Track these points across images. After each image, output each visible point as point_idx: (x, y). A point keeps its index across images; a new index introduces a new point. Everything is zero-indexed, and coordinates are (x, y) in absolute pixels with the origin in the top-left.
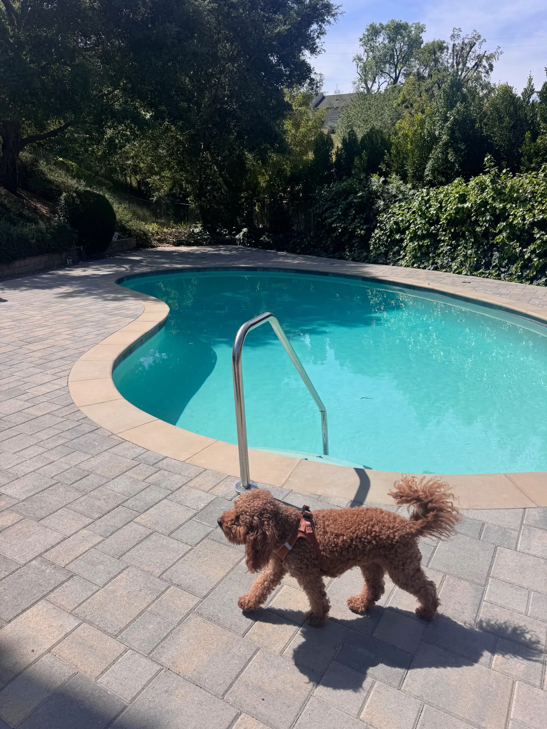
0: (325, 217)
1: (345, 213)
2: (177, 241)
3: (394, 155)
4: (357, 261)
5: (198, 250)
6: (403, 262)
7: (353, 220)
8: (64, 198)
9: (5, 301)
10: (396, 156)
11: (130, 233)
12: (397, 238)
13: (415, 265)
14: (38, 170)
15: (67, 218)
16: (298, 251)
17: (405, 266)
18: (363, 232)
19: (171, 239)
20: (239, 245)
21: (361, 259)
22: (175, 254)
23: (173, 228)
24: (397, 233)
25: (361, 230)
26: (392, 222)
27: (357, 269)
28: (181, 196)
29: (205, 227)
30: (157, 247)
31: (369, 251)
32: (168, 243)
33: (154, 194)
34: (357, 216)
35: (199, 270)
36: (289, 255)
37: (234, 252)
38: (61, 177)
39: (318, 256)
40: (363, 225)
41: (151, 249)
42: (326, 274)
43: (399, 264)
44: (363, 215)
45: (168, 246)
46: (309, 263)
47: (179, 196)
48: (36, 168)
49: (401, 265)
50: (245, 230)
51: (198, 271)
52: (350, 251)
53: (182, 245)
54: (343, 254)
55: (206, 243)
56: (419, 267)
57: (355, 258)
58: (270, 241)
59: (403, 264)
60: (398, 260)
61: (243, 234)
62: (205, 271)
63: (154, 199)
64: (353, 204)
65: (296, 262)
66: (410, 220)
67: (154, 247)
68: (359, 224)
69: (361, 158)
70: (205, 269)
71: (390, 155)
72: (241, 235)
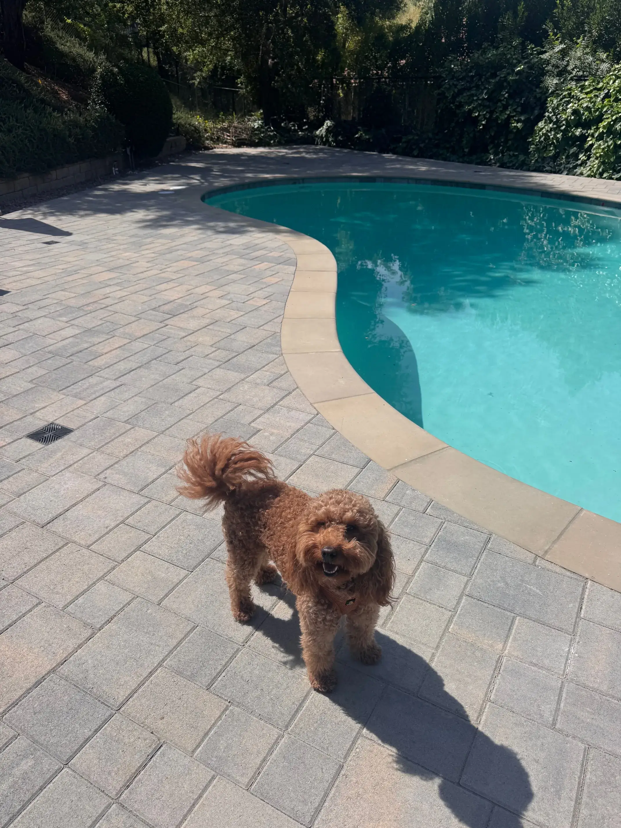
0: (461, 102)
1: (493, 98)
2: (238, 139)
3: (567, 7)
4: (508, 168)
5: (272, 152)
6: (586, 170)
7: (505, 108)
8: (100, 76)
9: (68, 234)
10: (569, 10)
11: (178, 129)
12: (577, 133)
13: (605, 175)
14: (45, 36)
15: (106, 106)
16: (415, 153)
17: (589, 176)
18: (519, 125)
19: (226, 136)
20: (320, 145)
21: (514, 165)
22: (243, 158)
23: (223, 121)
24: (577, 127)
25: (518, 121)
26: (569, 110)
27: (523, 179)
28: (224, 77)
29: (267, 120)
30: (212, 149)
31: (527, 153)
32: (226, 143)
33: (195, 75)
34: (511, 102)
35: (294, 181)
36: (400, 158)
37: (321, 155)
38: (74, 46)
39: (445, 159)
40: (521, 113)
41: (206, 152)
42: (482, 187)
43: (576, 172)
44: (521, 100)
45: (226, 147)
46: (443, 170)
47: (221, 78)
48: (42, 32)
49: (581, 174)
50: (328, 123)
51: (295, 183)
52: (496, 154)
53: (244, 145)
54: (484, 158)
55: (274, 142)
56: (611, 178)
57: (506, 163)
58: (369, 139)
59: (584, 172)
60: (575, 167)
61: (327, 129)
62: (303, 182)
63: (196, 83)
64: (505, 84)
65: (424, 168)
66: (603, 107)
67: (208, 148)
68: (515, 114)
69: (515, 14)
70: (303, 180)
71: (563, 9)
72: (324, 131)
